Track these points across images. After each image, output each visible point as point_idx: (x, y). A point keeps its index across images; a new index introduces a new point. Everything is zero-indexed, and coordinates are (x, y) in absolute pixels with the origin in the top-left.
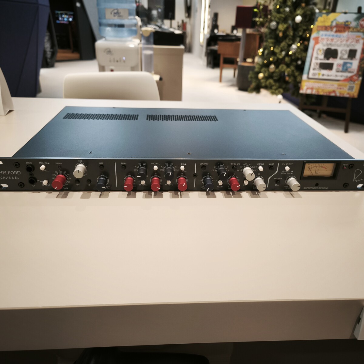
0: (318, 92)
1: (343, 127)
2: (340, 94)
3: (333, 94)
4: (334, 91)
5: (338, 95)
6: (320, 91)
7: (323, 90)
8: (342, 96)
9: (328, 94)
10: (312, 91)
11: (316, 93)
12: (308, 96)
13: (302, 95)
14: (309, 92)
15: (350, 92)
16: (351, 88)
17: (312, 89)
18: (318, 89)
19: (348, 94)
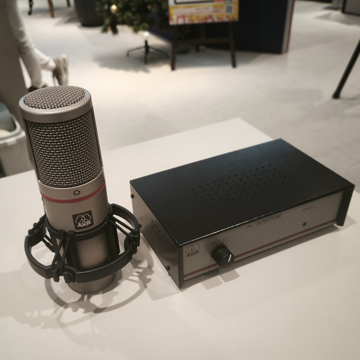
0: (192, 20)
1: (229, 59)
2: (218, 18)
3: (210, 21)
4: (210, 17)
5: (216, 20)
6: (194, 18)
7: (197, 17)
8: (220, 21)
9: (203, 21)
10: (184, 20)
11: (190, 22)
12: (180, 28)
13: (173, 27)
14: (181, 22)
15: (229, 14)
16: (229, 9)
17: (184, 17)
18: (190, 16)
19: (227, 17)
